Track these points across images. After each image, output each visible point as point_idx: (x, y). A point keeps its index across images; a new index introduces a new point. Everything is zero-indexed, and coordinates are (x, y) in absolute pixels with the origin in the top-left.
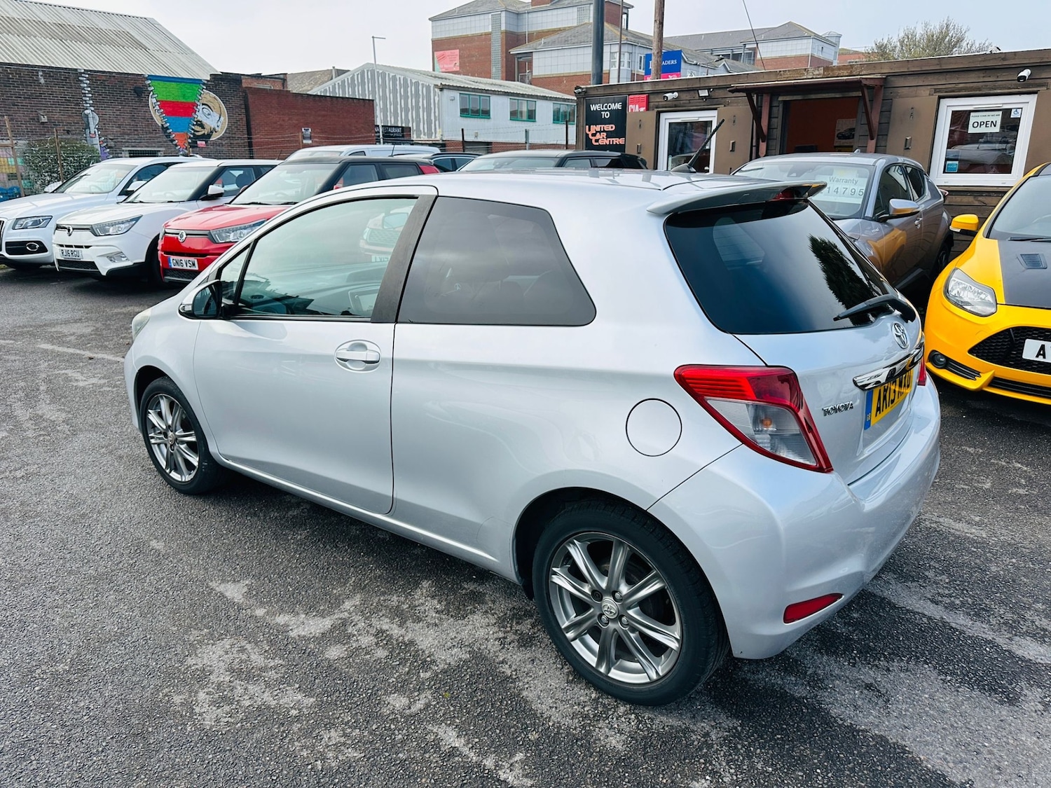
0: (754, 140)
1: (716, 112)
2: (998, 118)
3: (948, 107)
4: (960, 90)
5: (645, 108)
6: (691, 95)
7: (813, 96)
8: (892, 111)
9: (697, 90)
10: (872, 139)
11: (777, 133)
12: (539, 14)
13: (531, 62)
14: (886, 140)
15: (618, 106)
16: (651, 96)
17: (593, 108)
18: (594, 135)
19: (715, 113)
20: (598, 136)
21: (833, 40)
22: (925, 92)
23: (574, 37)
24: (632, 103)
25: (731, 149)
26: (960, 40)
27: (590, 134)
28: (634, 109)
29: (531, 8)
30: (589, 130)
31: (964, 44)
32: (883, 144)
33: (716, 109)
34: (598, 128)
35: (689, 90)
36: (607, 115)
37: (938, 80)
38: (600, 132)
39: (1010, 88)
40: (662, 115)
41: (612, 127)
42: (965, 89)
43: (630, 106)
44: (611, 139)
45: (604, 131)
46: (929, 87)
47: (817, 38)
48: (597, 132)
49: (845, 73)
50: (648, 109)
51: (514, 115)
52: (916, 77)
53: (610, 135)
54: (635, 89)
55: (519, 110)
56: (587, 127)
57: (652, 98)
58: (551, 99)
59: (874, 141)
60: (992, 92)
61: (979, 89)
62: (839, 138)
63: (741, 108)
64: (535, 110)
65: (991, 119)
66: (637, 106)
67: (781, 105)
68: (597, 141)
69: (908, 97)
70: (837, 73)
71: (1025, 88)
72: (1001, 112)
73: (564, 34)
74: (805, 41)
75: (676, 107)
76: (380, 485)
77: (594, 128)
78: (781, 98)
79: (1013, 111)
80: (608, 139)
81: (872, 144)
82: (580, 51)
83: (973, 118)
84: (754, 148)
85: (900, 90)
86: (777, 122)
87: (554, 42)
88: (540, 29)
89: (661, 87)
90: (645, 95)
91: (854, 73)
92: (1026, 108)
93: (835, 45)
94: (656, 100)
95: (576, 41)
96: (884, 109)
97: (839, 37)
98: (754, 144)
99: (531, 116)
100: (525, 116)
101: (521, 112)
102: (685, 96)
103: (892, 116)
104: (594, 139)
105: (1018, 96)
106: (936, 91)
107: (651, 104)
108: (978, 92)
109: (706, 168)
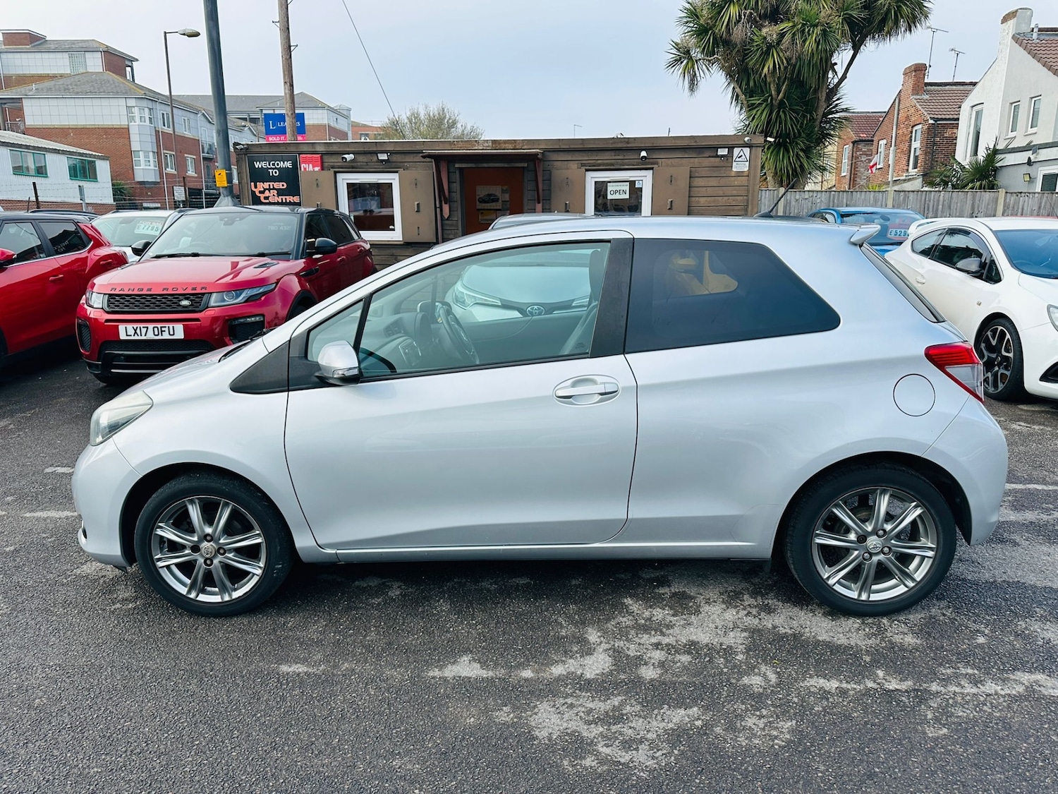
0: (437, 203)
1: (397, 174)
2: (626, 187)
3: (592, 178)
4: (599, 165)
5: (319, 168)
6: (367, 155)
7: (485, 165)
8: (552, 179)
9: (376, 153)
10: (539, 203)
11: (457, 196)
12: (18, 55)
13: (21, 109)
14: (550, 204)
15: (288, 164)
16: (325, 157)
17: (257, 165)
18: (261, 192)
19: (396, 176)
20: (267, 193)
21: (345, 113)
22: (574, 166)
23: (76, 85)
24: (304, 162)
25: (416, 210)
26: (454, 123)
27: (257, 192)
28: (308, 168)
29: (3, 47)
30: (256, 187)
31: (459, 125)
32: (547, 207)
33: (397, 172)
34: (266, 185)
35: (365, 153)
36: (276, 173)
37: (583, 156)
38: (269, 190)
39: (634, 165)
40: (338, 175)
41: (283, 185)
42: (603, 165)
43: (302, 165)
44: (284, 197)
45: (274, 189)
46: (577, 162)
47: (331, 109)
48: (265, 189)
49: (510, 146)
50: (322, 169)
51: (19, 170)
52: (566, 153)
53: (280, 192)
54: (305, 149)
55: (25, 165)
56: (252, 184)
57: (326, 158)
58: (64, 152)
59: (540, 205)
60: (622, 167)
61: (612, 165)
62: (480, 202)
63: (424, 174)
64: (45, 166)
65: (622, 188)
66: (311, 165)
67: (457, 172)
68: (267, 198)
69: (561, 169)
70: (503, 146)
71: (644, 165)
72: (628, 183)
73: (61, 81)
74: (320, 111)
75: (352, 168)
77: (261, 186)
78: (457, 166)
79: (637, 182)
80: (280, 197)
81: (539, 206)
82: (114, 102)
83: (611, 187)
84: (438, 210)
85: (556, 163)
86: (456, 186)
87: (49, 89)
88: (20, 72)
89: (335, 148)
90: (319, 155)
91: (518, 147)
92: (645, 180)
93: (347, 117)
94: (330, 160)
95: (80, 90)
96: (545, 178)
97: (349, 110)
98: (438, 206)
99: (41, 171)
100: (32, 172)
101: (27, 168)
102: (361, 158)
103: (552, 184)
104: (262, 196)
105: (639, 171)
106: (583, 165)
107: (326, 164)
108: (612, 167)
109: (391, 227)
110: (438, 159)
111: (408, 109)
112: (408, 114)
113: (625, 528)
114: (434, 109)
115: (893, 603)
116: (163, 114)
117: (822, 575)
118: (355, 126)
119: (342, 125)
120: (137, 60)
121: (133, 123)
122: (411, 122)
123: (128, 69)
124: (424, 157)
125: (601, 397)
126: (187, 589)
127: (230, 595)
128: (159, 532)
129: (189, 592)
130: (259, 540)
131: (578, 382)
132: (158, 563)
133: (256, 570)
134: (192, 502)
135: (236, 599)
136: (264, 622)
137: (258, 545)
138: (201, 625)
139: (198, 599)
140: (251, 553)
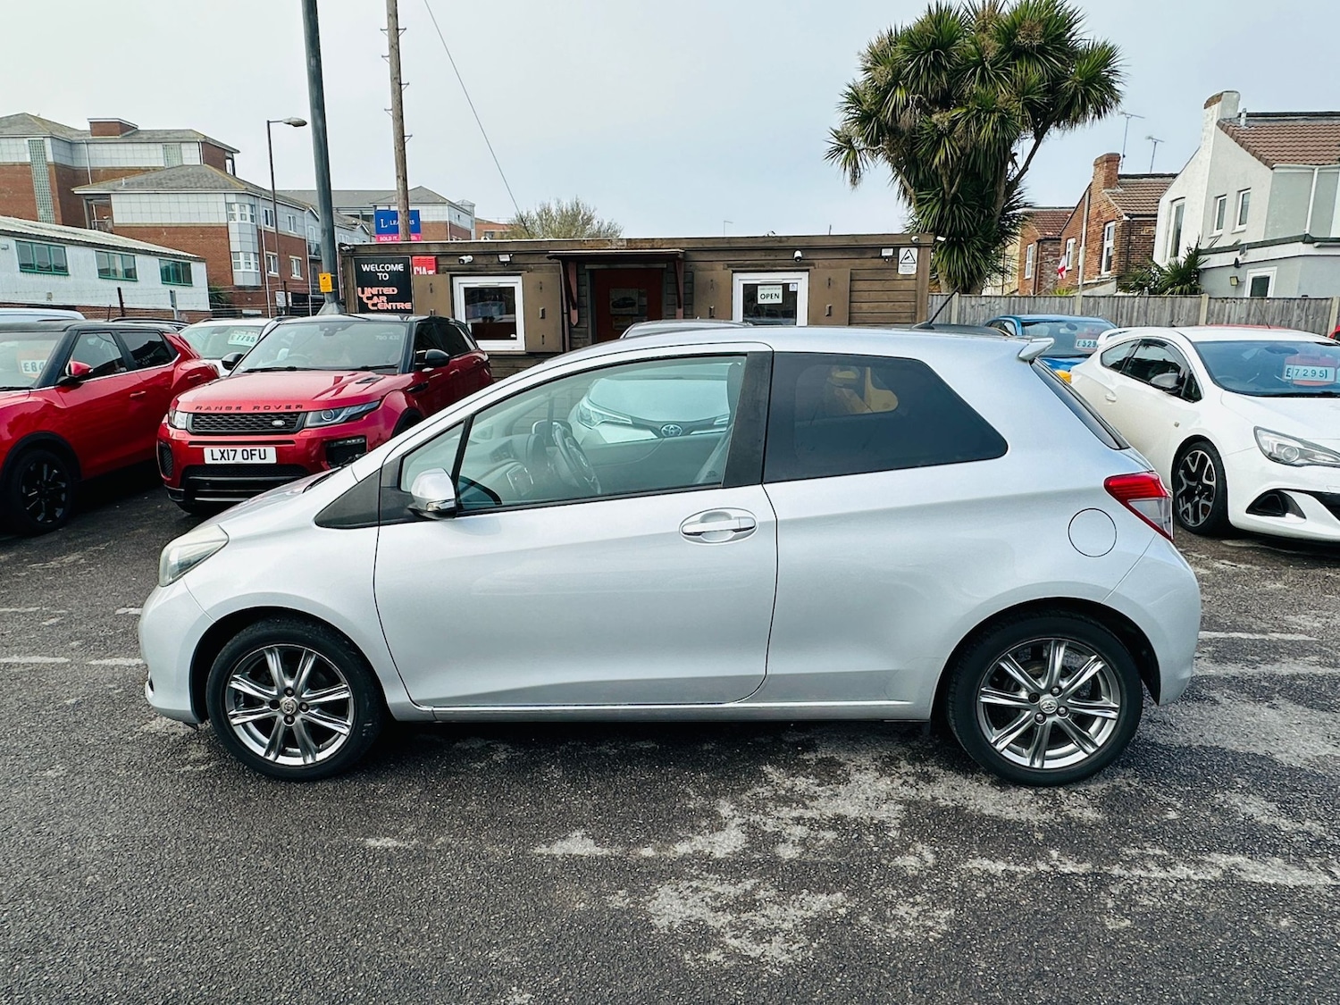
0: (565, 308)
1: (520, 277)
2: (779, 291)
3: (741, 280)
4: (748, 266)
5: (434, 271)
6: (486, 258)
7: (619, 266)
8: (695, 282)
9: (497, 254)
10: (680, 307)
11: (587, 301)
12: (106, 147)
13: (109, 206)
14: (692, 309)
15: (400, 267)
16: (439, 259)
17: (365, 268)
18: (368, 298)
19: (519, 279)
20: (375, 300)
21: (468, 209)
22: (719, 266)
23: (170, 180)
24: (417, 265)
25: (541, 316)
27: (364, 297)
28: (421, 271)
29: (91, 137)
30: (363, 293)
32: (689, 313)
33: (519, 275)
34: (375, 290)
35: (485, 254)
36: (385, 276)
37: (735, 256)
38: (378, 295)
39: (787, 266)
40: (454, 278)
41: (393, 291)
42: (753, 266)
43: (415, 269)
44: (394, 304)
45: (383, 295)
46: (723, 263)
47: (452, 205)
48: (373, 295)
49: (648, 245)
50: (437, 272)
51: (104, 273)
52: (710, 253)
53: (390, 299)
54: (419, 250)
55: (112, 268)
56: (359, 289)
57: (442, 261)
58: (155, 254)
59: (682, 310)
60: (774, 269)
61: (763, 266)
62: (614, 307)
63: (550, 277)
64: (135, 269)
65: (774, 292)
66: (424, 269)
67: (588, 274)
68: (374, 305)
69: (705, 271)
70: (639, 245)
71: (799, 266)
72: (781, 286)
73: (153, 175)
74: (440, 207)
75: (471, 271)
76: (750, 666)
77: (368, 291)
78: (587, 267)
79: (791, 285)
80: (390, 304)
81: (680, 311)
82: (211, 198)
83: (761, 291)
84: (565, 315)
85: (699, 264)
86: (586, 289)
87: (140, 184)
88: (108, 165)
89: (451, 249)
90: (433, 257)
91: (656, 246)
92: (800, 283)
93: (469, 214)
94: (444, 262)
95: (174, 185)
96: (687, 280)
97: (473, 206)
98: (565, 311)
99: (130, 275)
100: (120, 276)
101: (115, 271)
102: (482, 261)
103: (695, 288)
104: (370, 302)
105: (793, 273)
106: (729, 266)
107: (441, 267)
108: (762, 269)
109: (513, 336)
110: (566, 260)
111: (538, 205)
112: (539, 210)
113: (763, 685)
114: (567, 204)
115: (1069, 772)
116: (266, 211)
117: (989, 739)
118: (479, 222)
119: (465, 222)
120: (238, 152)
121: (232, 222)
122: (541, 218)
123: (229, 162)
124: (549, 258)
125: (735, 533)
126: (264, 750)
127: (314, 757)
128: (234, 685)
129: (267, 753)
130: (346, 695)
131: (709, 516)
132: (232, 720)
133: (343, 729)
134: (271, 651)
135: (320, 761)
136: (352, 788)
137: (346, 700)
138: (281, 791)
139: (277, 761)
140: (337, 709)
